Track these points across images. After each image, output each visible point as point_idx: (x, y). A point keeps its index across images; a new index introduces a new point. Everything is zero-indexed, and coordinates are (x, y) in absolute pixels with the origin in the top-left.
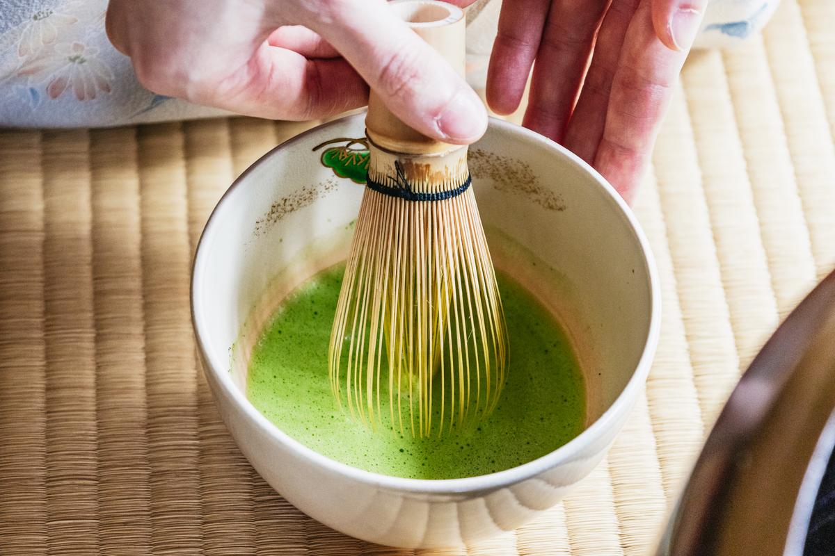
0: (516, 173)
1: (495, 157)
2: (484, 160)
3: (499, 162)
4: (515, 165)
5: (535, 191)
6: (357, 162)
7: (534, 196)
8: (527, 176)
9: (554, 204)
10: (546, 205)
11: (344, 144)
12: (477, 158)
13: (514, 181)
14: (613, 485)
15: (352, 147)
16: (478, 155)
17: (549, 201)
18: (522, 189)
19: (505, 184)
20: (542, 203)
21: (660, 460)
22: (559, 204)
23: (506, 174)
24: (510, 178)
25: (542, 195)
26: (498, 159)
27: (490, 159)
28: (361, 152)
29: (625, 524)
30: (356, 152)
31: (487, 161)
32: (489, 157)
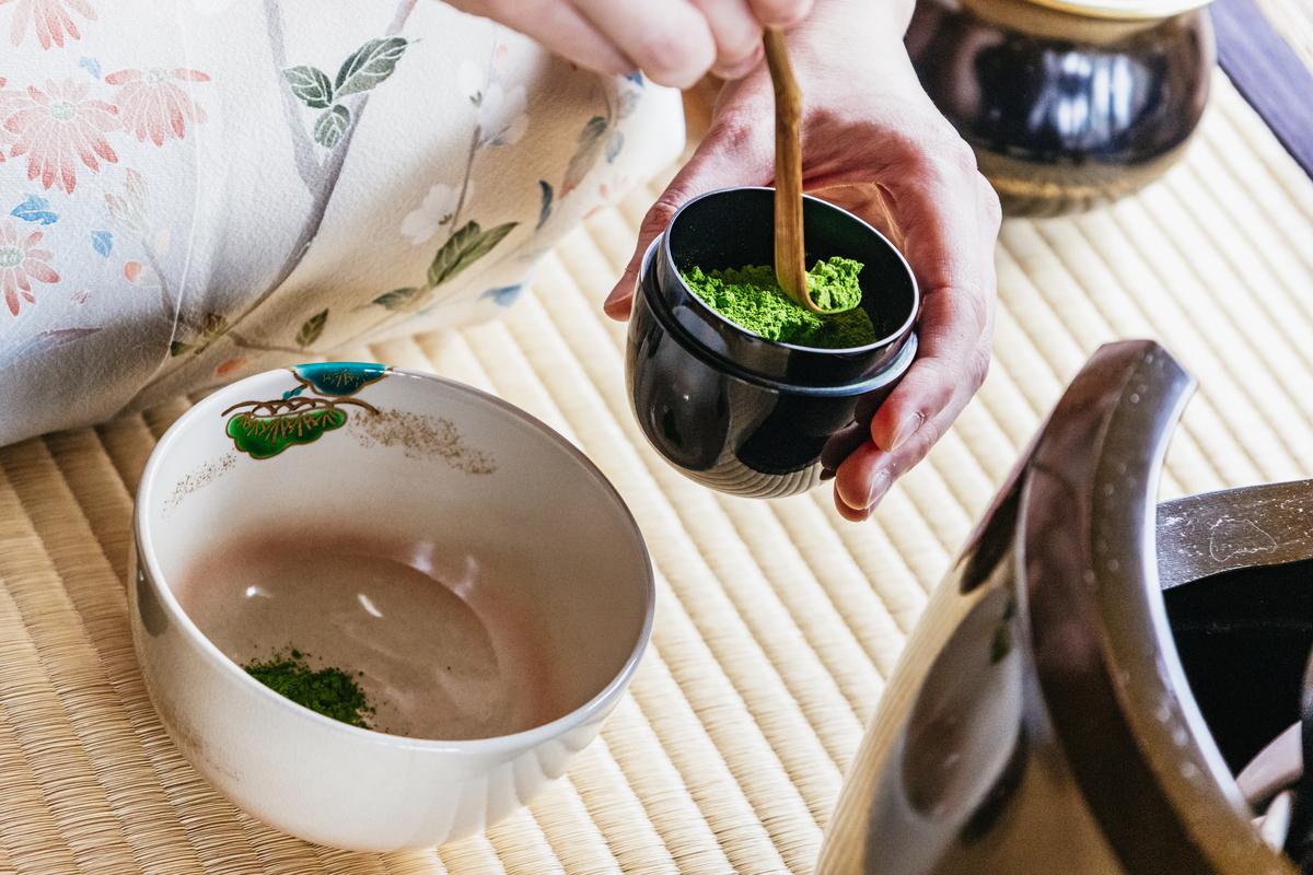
0: (436, 434)
1: (411, 417)
2: (398, 423)
3: (415, 423)
4: (436, 425)
5: (457, 454)
6: (259, 431)
7: (455, 460)
8: (449, 436)
9: (480, 466)
10: (470, 469)
11: (250, 408)
12: (389, 420)
13: (431, 443)
14: (579, 793)
15: (258, 412)
16: (391, 417)
17: (475, 464)
18: (441, 454)
19: (420, 450)
20: (464, 466)
21: (618, 761)
22: (488, 465)
23: (422, 437)
24: (426, 442)
25: (466, 458)
26: (416, 419)
27: (405, 422)
28: (265, 419)
29: (607, 831)
30: (260, 419)
31: (402, 424)
32: (405, 418)
